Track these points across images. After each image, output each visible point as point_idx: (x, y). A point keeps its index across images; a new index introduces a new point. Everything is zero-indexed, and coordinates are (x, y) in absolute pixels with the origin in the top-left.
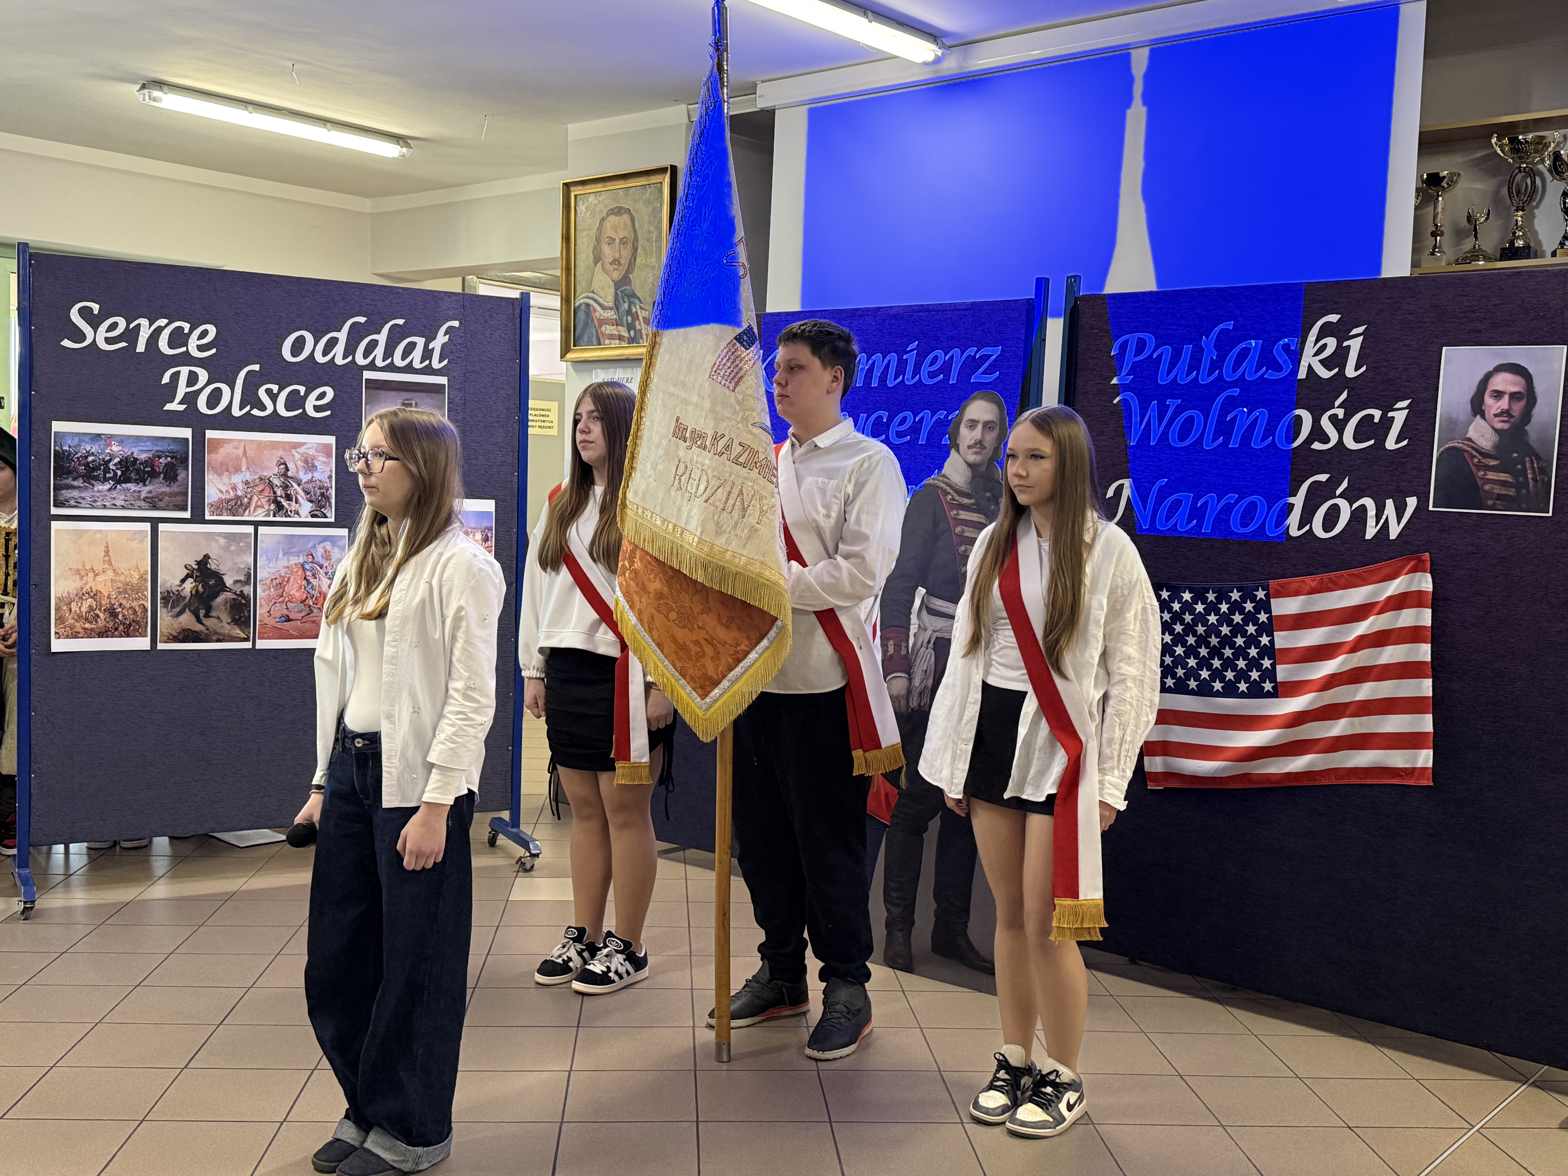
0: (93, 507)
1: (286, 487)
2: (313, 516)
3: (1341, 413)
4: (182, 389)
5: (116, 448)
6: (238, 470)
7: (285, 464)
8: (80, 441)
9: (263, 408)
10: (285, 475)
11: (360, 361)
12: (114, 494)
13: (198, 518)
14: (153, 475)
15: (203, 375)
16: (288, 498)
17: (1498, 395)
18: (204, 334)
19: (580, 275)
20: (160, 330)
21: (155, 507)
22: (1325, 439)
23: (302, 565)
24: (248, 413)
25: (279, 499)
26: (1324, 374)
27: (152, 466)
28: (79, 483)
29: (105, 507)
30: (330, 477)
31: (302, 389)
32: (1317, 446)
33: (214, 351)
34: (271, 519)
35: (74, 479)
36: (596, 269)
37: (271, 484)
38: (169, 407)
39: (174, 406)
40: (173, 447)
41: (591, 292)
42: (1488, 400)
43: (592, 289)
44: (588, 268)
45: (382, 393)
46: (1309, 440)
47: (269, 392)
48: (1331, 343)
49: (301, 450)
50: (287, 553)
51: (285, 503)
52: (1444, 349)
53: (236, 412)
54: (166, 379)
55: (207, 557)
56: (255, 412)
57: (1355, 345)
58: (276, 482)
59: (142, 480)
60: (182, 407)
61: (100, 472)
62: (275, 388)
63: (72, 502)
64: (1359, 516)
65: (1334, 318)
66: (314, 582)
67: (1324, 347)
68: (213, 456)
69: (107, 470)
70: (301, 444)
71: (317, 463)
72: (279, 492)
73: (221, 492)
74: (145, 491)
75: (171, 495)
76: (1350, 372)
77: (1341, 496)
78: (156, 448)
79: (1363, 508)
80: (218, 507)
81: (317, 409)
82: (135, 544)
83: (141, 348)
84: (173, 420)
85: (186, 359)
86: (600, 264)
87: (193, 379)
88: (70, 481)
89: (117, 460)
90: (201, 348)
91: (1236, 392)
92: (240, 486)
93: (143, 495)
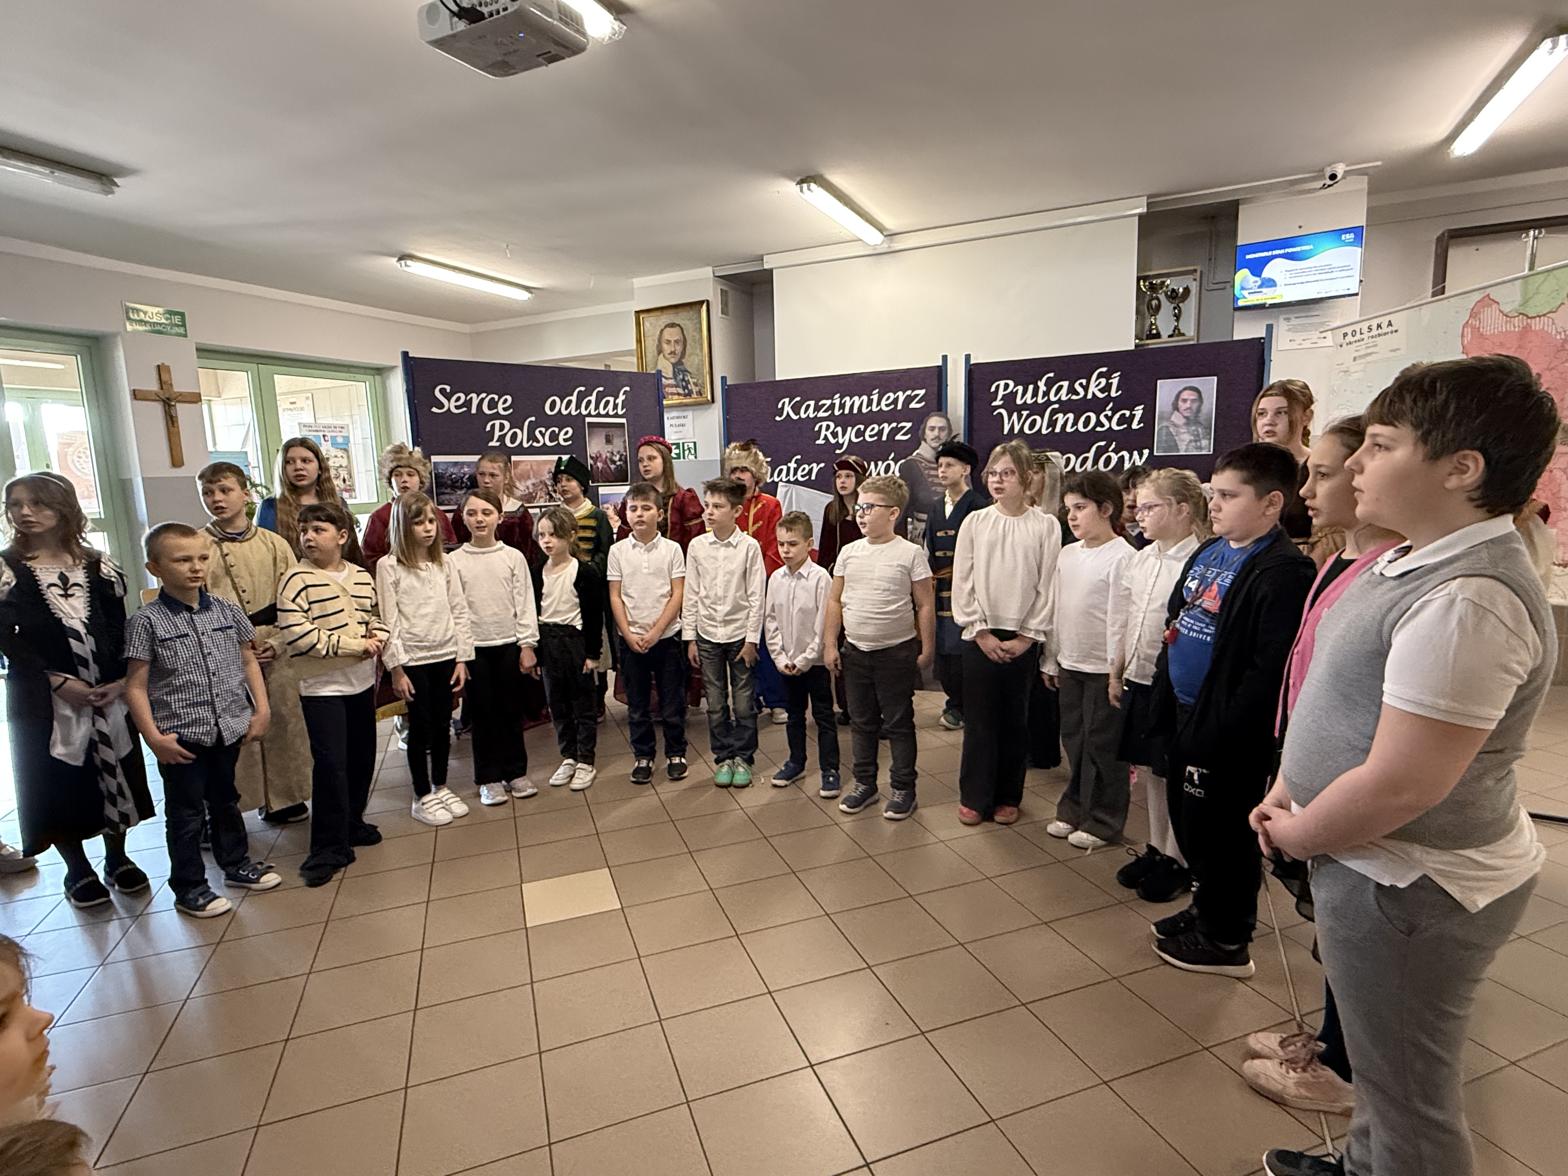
3: (1109, 413)
4: (497, 434)
5: (466, 469)
6: (529, 478)
8: (447, 466)
9: (538, 442)
11: (584, 412)
15: (507, 424)
17: (1185, 401)
18: (505, 401)
20: (483, 400)
22: (1103, 426)
24: (531, 445)
25: (550, 492)
26: (1101, 395)
28: (448, 491)
31: (557, 430)
32: (1099, 429)
33: (511, 411)
35: (446, 488)
37: (546, 485)
38: (491, 444)
39: (494, 443)
42: (1180, 403)
45: (596, 430)
46: (1095, 427)
47: (540, 432)
48: (1103, 381)
51: (554, 495)
52: (1159, 382)
53: (525, 445)
54: (488, 428)
56: (535, 444)
57: (1115, 382)
58: (549, 483)
60: (498, 444)
61: (459, 484)
62: (543, 430)
63: (446, 502)
64: (1121, 460)
65: (1104, 369)
67: (1100, 383)
69: (462, 482)
72: (550, 488)
76: (1113, 394)
77: (1112, 451)
79: (1123, 457)
81: (565, 440)
83: (474, 411)
85: (497, 416)
87: (502, 427)
88: (444, 490)
89: (467, 476)
90: (505, 409)
91: (1056, 406)
92: (531, 487)
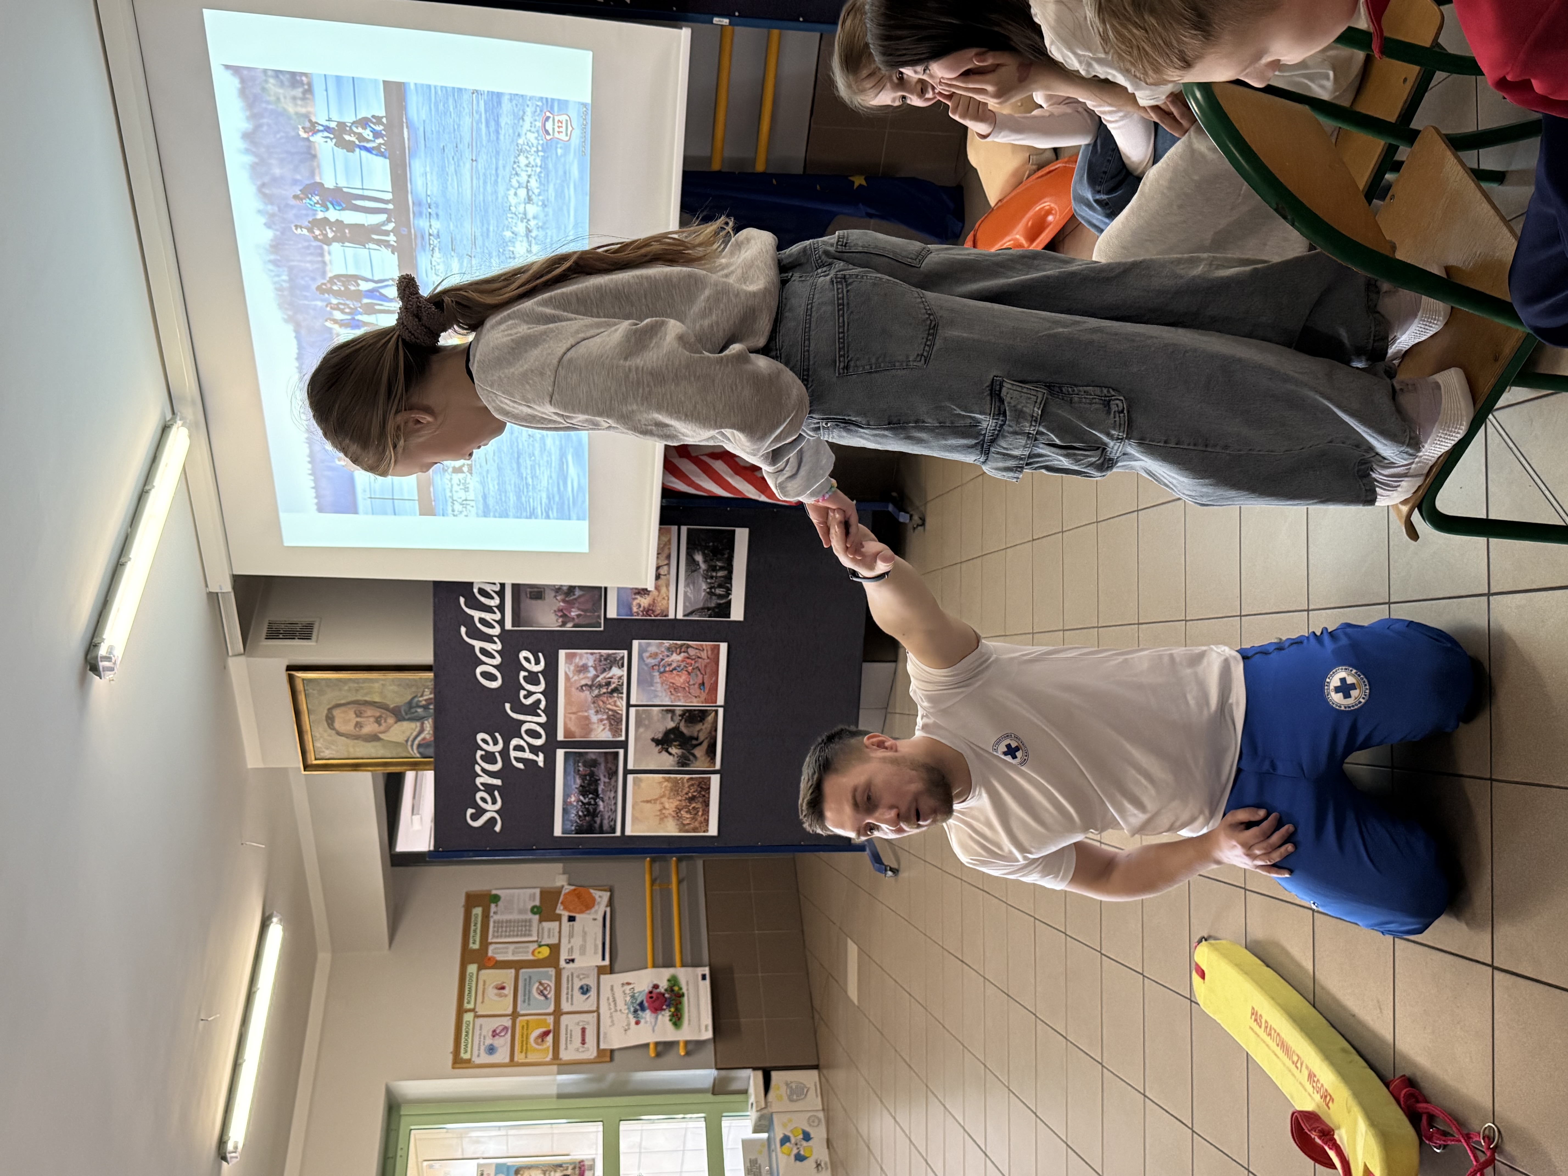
0: (616, 811)
1: (600, 686)
2: (623, 666)
4: (528, 755)
5: (573, 799)
6: (587, 718)
7: (582, 686)
8: (568, 820)
9: (538, 701)
10: (590, 687)
11: (497, 631)
12: (606, 798)
13: (624, 745)
14: (592, 774)
15: (516, 741)
16: (608, 684)
18: (485, 741)
20: (483, 770)
21: (616, 773)
23: (661, 673)
24: (543, 711)
25: (609, 690)
27: (586, 775)
28: (598, 820)
29: (616, 804)
30: (592, 654)
31: (523, 674)
33: (497, 735)
34: (625, 696)
35: (595, 822)
37: (597, 696)
38: (541, 764)
39: (540, 760)
40: (571, 762)
45: (522, 615)
47: (526, 697)
49: (571, 675)
50: (651, 684)
51: (613, 686)
53: (543, 719)
54: (521, 766)
55: (653, 740)
56: (543, 705)
58: (596, 692)
59: (596, 782)
60: (541, 755)
61: (591, 808)
62: (523, 693)
63: (612, 823)
66: (674, 665)
68: (577, 734)
69: (589, 804)
70: (566, 674)
71: (581, 664)
73: (604, 729)
74: (603, 779)
75: (606, 762)
78: (572, 773)
80: (616, 731)
81: (537, 662)
82: (643, 785)
83: (498, 782)
84: (550, 761)
85: (505, 753)
87: (519, 748)
88: (597, 825)
89: (582, 798)
90: (496, 743)
92: (600, 716)
93: (607, 780)
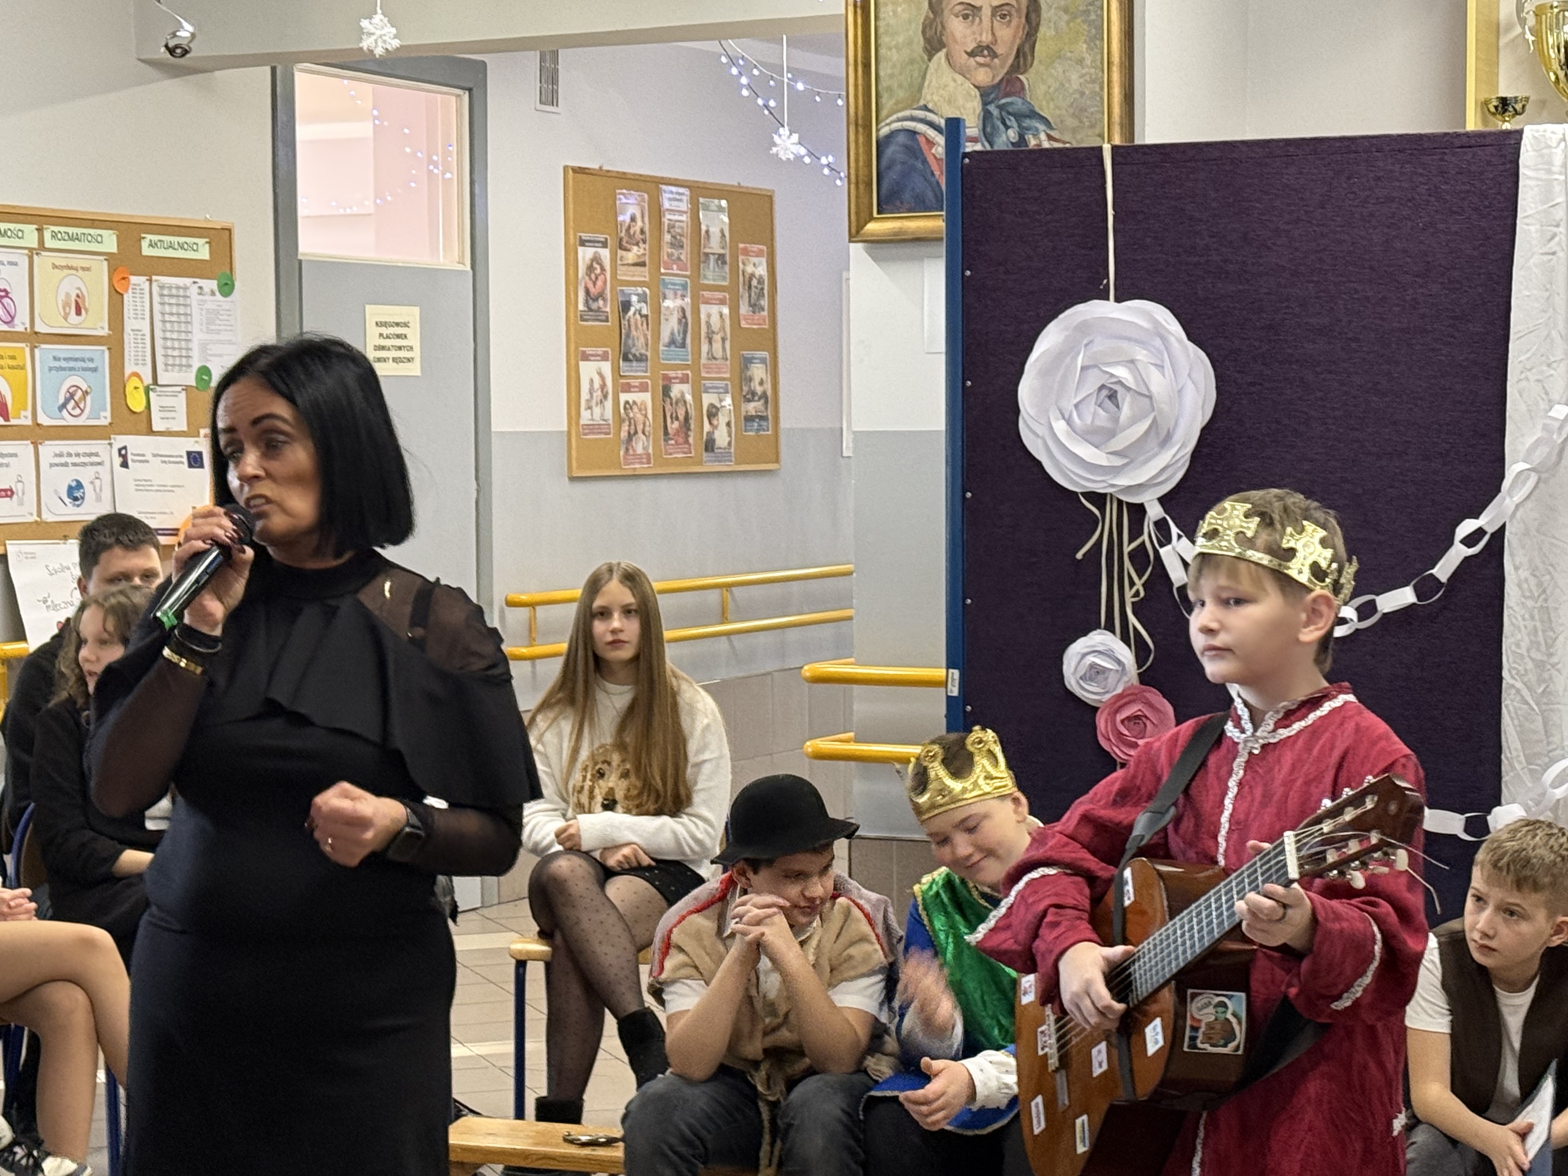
19: (892, 76)
36: (933, 65)
41: (920, 108)
43: (922, 103)
44: (912, 62)
86: (941, 55)
